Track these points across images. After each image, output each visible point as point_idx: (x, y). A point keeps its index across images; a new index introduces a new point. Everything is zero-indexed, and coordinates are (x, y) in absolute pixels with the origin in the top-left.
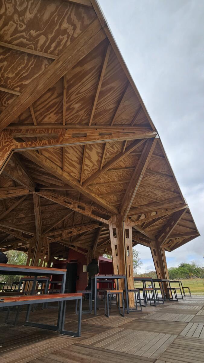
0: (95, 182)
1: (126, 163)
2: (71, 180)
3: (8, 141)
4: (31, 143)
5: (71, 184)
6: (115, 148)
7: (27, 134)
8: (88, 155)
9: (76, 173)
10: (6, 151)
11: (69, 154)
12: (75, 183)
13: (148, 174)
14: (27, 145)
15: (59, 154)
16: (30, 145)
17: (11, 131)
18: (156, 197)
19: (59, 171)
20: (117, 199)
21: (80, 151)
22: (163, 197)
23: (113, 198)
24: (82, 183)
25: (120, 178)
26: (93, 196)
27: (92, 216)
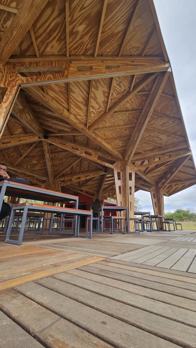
0: (101, 126)
1: (133, 104)
2: (78, 123)
3: (14, 76)
4: (36, 77)
5: (78, 127)
6: (123, 87)
7: (30, 67)
8: (94, 95)
9: (82, 116)
10: (14, 87)
11: (75, 93)
12: (81, 126)
13: (155, 117)
14: (32, 79)
15: (65, 94)
16: (35, 79)
17: (14, 65)
18: (161, 142)
19: (66, 113)
20: (122, 144)
21: (85, 91)
22: (169, 142)
23: (118, 143)
24: (89, 127)
25: (126, 121)
26: (99, 141)
27: (99, 161)
